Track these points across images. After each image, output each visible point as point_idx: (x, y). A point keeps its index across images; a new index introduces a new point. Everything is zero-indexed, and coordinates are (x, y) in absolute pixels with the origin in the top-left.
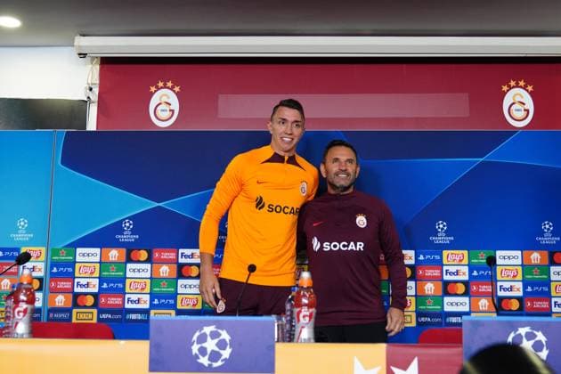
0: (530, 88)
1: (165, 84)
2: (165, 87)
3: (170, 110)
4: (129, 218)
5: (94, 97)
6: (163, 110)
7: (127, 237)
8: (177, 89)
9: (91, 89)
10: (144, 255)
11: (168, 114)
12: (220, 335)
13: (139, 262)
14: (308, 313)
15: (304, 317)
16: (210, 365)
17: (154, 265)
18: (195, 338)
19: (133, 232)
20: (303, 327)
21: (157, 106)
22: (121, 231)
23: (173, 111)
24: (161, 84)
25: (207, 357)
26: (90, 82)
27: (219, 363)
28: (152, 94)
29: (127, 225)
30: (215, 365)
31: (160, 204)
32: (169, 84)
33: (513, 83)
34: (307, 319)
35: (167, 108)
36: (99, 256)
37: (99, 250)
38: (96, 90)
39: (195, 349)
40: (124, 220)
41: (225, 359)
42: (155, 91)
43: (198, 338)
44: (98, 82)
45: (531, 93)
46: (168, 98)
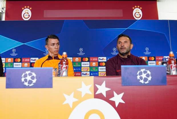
0: (141, 8)
1: (27, 7)
2: (27, 8)
3: (28, 15)
4: (15, 48)
5: (4, 11)
6: (26, 15)
7: (14, 54)
8: (31, 8)
9: (3, 9)
10: (19, 60)
11: (28, 16)
12: (32, 74)
13: (18, 62)
14: (65, 67)
15: (64, 68)
16: (28, 85)
17: (23, 63)
18: (23, 76)
19: (16, 53)
20: (63, 72)
21: (24, 14)
22: (12, 53)
23: (29, 15)
24: (25, 7)
25: (27, 82)
26: (3, 7)
27: (32, 85)
28: (23, 10)
29: (14, 50)
30: (30, 85)
31: (25, 44)
32: (28, 7)
33: (136, 7)
34: (65, 69)
35: (27, 14)
36: (5, 61)
37: (5, 59)
38: (5, 9)
39: (23, 80)
40: (13, 49)
41: (34, 83)
42: (24, 9)
43: (24, 76)
44: (5, 7)
45: (141, 10)
46: (28, 11)
